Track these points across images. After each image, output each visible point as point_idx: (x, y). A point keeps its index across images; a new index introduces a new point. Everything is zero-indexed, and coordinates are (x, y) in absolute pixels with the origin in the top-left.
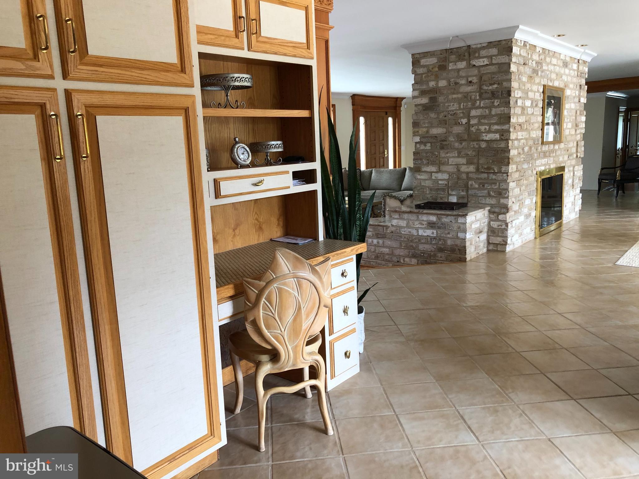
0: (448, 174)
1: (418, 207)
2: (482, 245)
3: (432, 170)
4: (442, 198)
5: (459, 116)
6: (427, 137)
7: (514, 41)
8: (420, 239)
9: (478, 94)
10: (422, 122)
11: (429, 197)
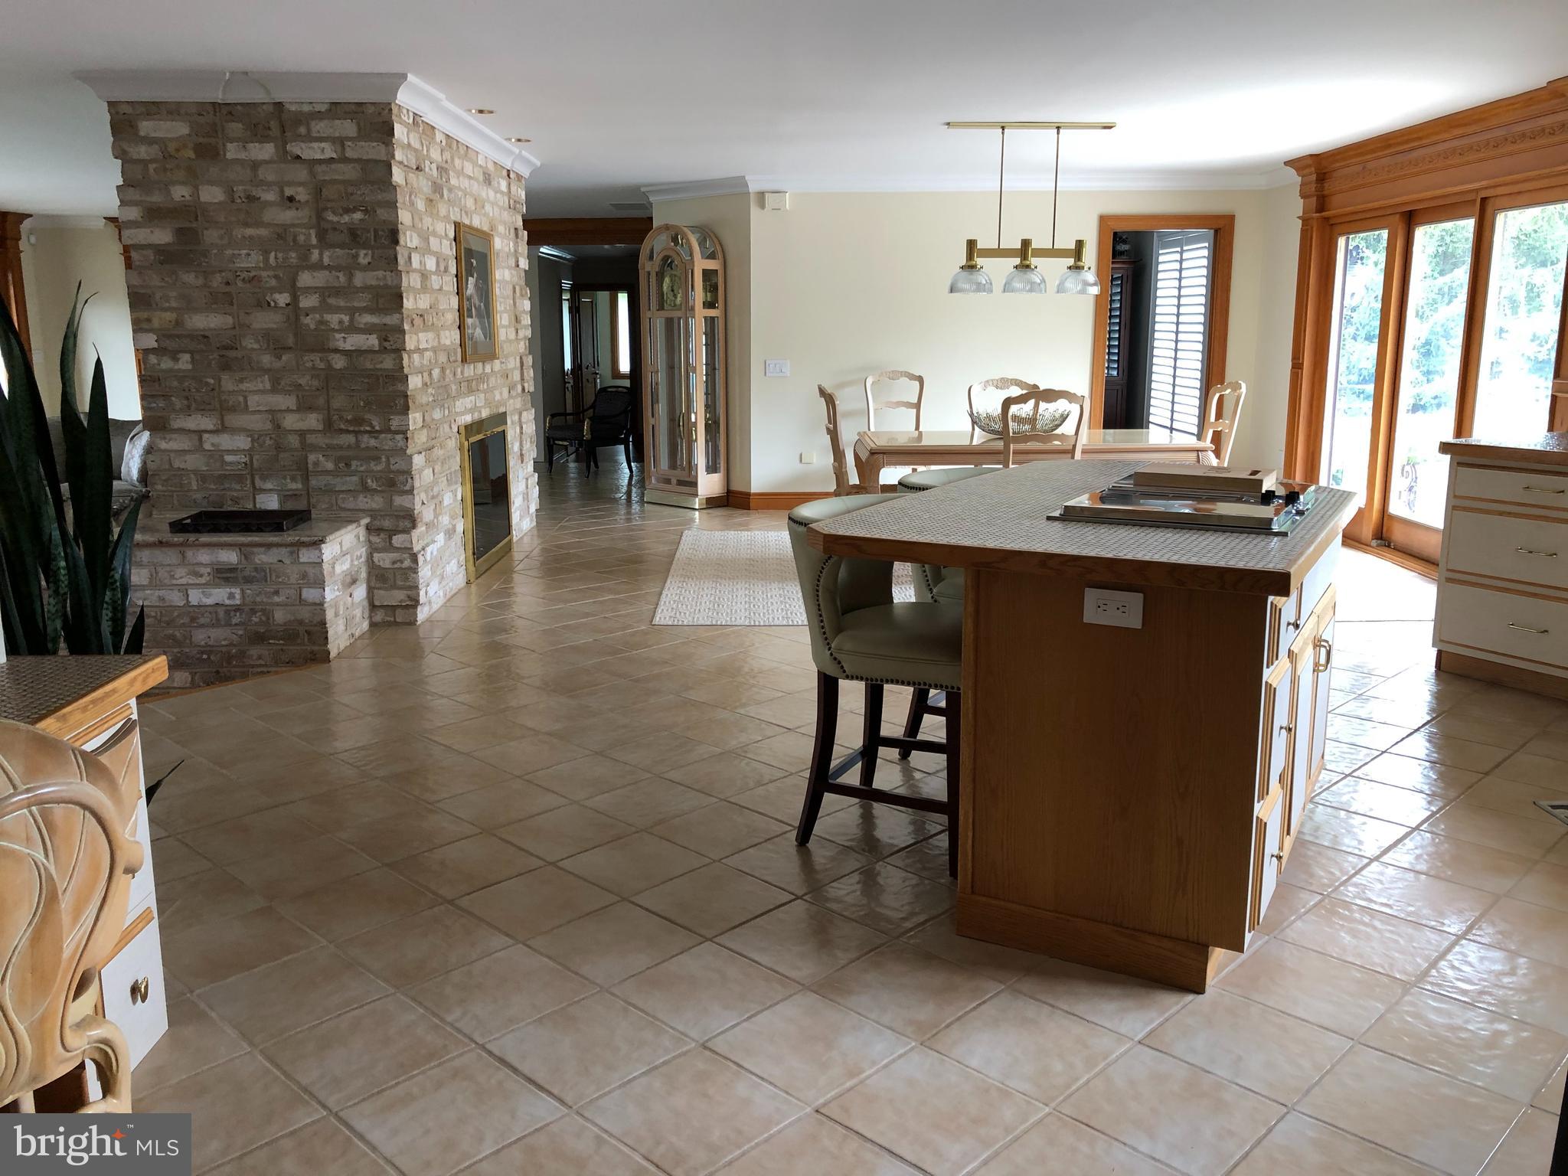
0: (248, 436)
1: (177, 527)
2: (358, 612)
3: (203, 427)
4: (238, 499)
5: (268, 285)
6: (178, 336)
7: (395, 110)
8: (194, 615)
9: (313, 232)
10: (158, 296)
11: (200, 498)
